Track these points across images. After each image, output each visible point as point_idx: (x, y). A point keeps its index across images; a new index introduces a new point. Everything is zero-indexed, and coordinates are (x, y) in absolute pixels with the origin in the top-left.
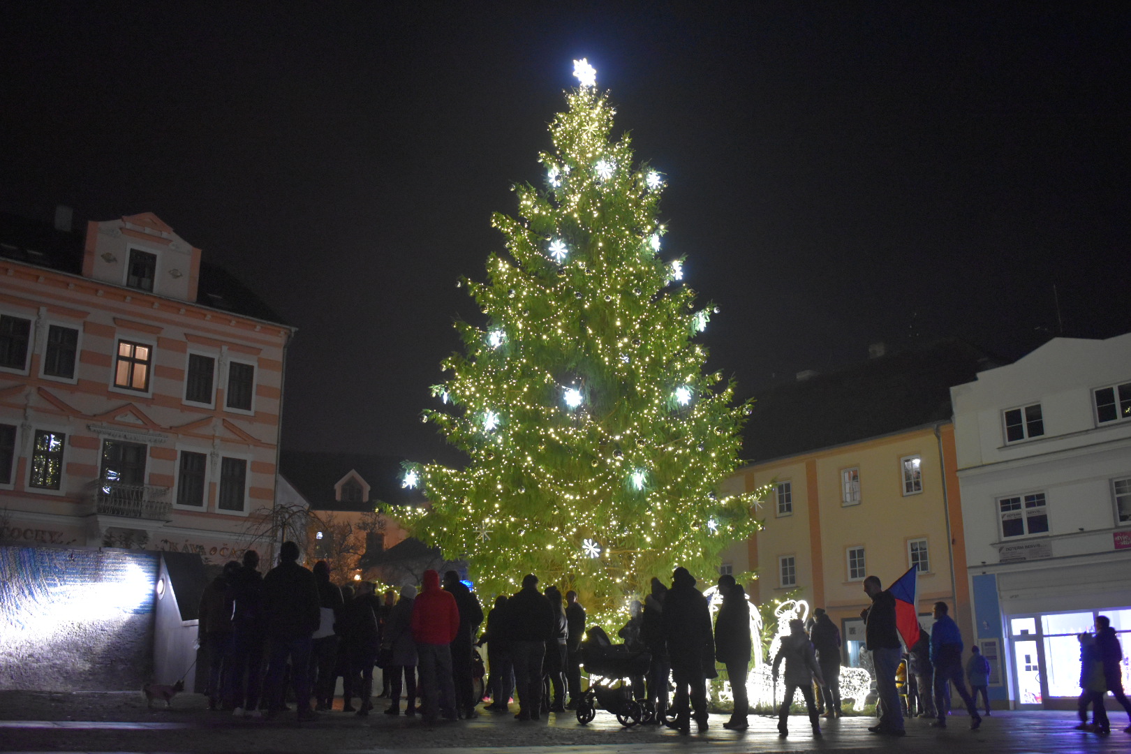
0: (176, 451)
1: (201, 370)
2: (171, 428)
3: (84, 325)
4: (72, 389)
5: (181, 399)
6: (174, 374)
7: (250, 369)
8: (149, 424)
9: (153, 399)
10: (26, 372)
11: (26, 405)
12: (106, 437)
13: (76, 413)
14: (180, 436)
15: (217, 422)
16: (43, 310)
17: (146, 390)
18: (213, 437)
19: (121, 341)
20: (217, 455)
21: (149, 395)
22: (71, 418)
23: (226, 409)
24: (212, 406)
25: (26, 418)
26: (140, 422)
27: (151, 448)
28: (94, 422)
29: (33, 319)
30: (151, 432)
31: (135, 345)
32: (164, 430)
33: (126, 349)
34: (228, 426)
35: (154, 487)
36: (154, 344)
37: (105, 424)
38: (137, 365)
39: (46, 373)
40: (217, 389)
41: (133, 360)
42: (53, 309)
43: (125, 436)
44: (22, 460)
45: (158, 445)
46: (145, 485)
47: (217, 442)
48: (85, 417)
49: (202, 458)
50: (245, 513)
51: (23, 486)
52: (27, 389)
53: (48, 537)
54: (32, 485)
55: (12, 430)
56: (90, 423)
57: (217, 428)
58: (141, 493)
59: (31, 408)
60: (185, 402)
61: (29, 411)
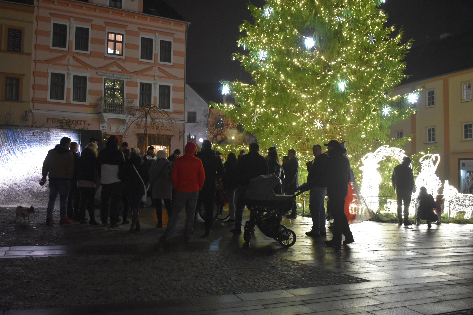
0: (137, 83)
1: (147, 45)
2: (134, 72)
3: (91, 26)
4: (88, 56)
5: (138, 59)
6: (135, 47)
7: (170, 43)
8: (124, 70)
9: (125, 59)
10: (67, 49)
11: (68, 65)
12: (105, 77)
13: (91, 67)
14: (139, 76)
15: (156, 68)
16: (72, 20)
17: (122, 55)
18: (154, 76)
19: (109, 33)
20: (157, 84)
21: (123, 57)
22: (89, 69)
23: (159, 62)
24: (153, 61)
25: (69, 70)
26: (120, 70)
27: (126, 81)
28: (99, 71)
29: (68, 24)
30: (126, 74)
31: (115, 34)
32: (131, 73)
33: (111, 37)
34: (161, 70)
35: (129, 99)
36: (124, 33)
37: (104, 72)
38: (117, 44)
39: (76, 49)
40: (155, 54)
41: (115, 41)
42: (76, 19)
43: (114, 77)
44: (68, 89)
45: (129, 80)
46: (124, 99)
47: (156, 78)
48: (95, 68)
49: (150, 85)
50: (171, 110)
51: (70, 101)
52: (68, 57)
53: (83, 123)
54: (73, 100)
55: (63, 76)
56: (97, 71)
57: (156, 71)
58: (123, 102)
59: (70, 65)
60: (140, 60)
61: (70, 67)
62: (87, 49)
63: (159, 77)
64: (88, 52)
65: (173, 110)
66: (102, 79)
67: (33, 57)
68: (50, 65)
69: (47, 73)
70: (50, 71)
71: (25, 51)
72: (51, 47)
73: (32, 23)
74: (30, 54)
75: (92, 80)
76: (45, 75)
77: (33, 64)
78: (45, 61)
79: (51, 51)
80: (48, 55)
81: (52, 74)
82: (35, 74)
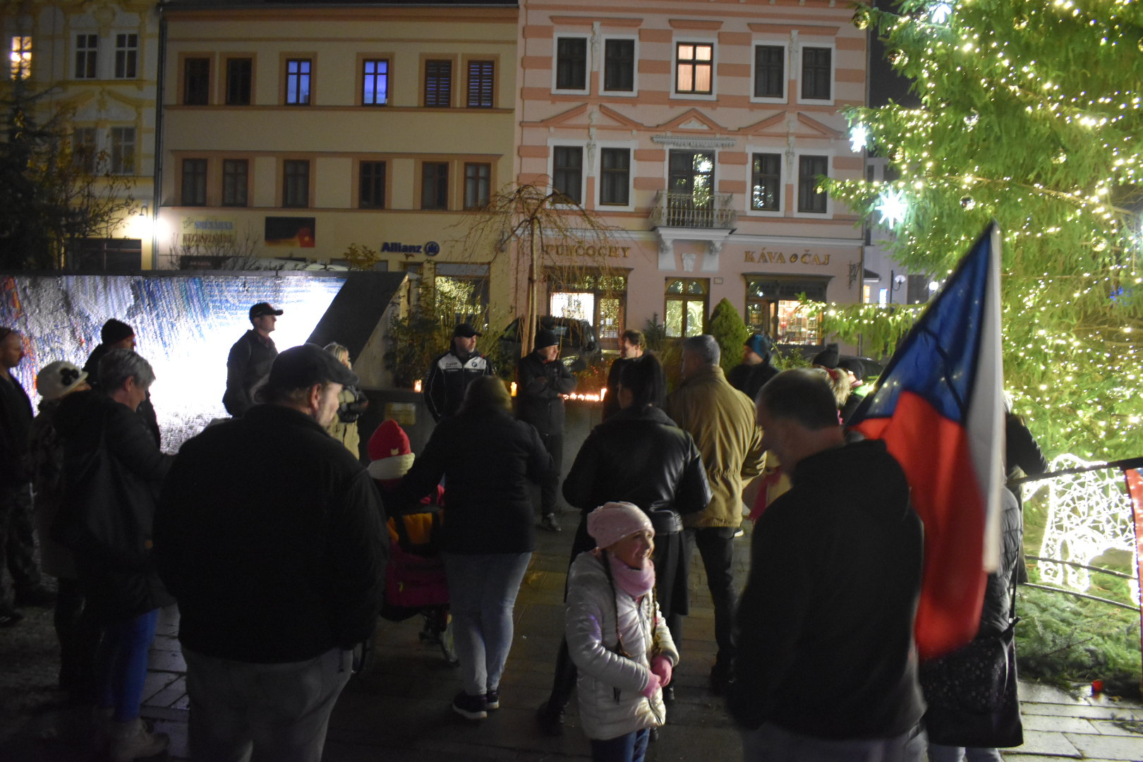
0: (747, 154)
1: (770, 61)
2: (739, 129)
3: (640, 33)
4: (633, 102)
5: (749, 97)
6: (740, 70)
7: (827, 52)
8: (714, 128)
9: (717, 101)
10: (586, 92)
11: (589, 125)
12: (672, 147)
13: (638, 126)
14: (750, 137)
15: (791, 117)
16: (597, 25)
17: (710, 93)
18: (786, 135)
19: (679, 44)
20: (793, 154)
21: (713, 97)
22: (635, 132)
23: (800, 101)
24: (784, 100)
25: (590, 137)
26: (705, 127)
27: (719, 153)
28: (658, 133)
29: (588, 36)
30: (718, 136)
31: (695, 45)
32: (732, 133)
33: (685, 53)
34: (804, 120)
35: (725, 194)
36: (715, 41)
37: (669, 134)
38: (699, 67)
39: (606, 89)
40: (789, 81)
41: (694, 62)
42: (607, 22)
43: (690, 144)
44: (590, 180)
45: (727, 150)
46: (715, 194)
47: (792, 139)
48: (649, 129)
49: (776, 158)
50: (829, 215)
51: (593, 205)
52: (589, 108)
53: (620, 252)
54: (602, 203)
55: (579, 150)
56: (653, 134)
57: (792, 124)
58: (712, 202)
59: (593, 126)
60: (754, 100)
61: (593, 130)
62: (630, 87)
63: (799, 136)
64: (634, 94)
65: (834, 216)
66: (663, 151)
67: (518, 116)
68: (552, 129)
69: (546, 148)
70: (552, 143)
71: (502, 102)
72: (554, 91)
73: (514, 42)
74: (511, 111)
75: (643, 156)
76: (540, 152)
77: (517, 129)
78: (542, 121)
79: (555, 99)
80: (548, 109)
81: (557, 149)
82: (523, 152)
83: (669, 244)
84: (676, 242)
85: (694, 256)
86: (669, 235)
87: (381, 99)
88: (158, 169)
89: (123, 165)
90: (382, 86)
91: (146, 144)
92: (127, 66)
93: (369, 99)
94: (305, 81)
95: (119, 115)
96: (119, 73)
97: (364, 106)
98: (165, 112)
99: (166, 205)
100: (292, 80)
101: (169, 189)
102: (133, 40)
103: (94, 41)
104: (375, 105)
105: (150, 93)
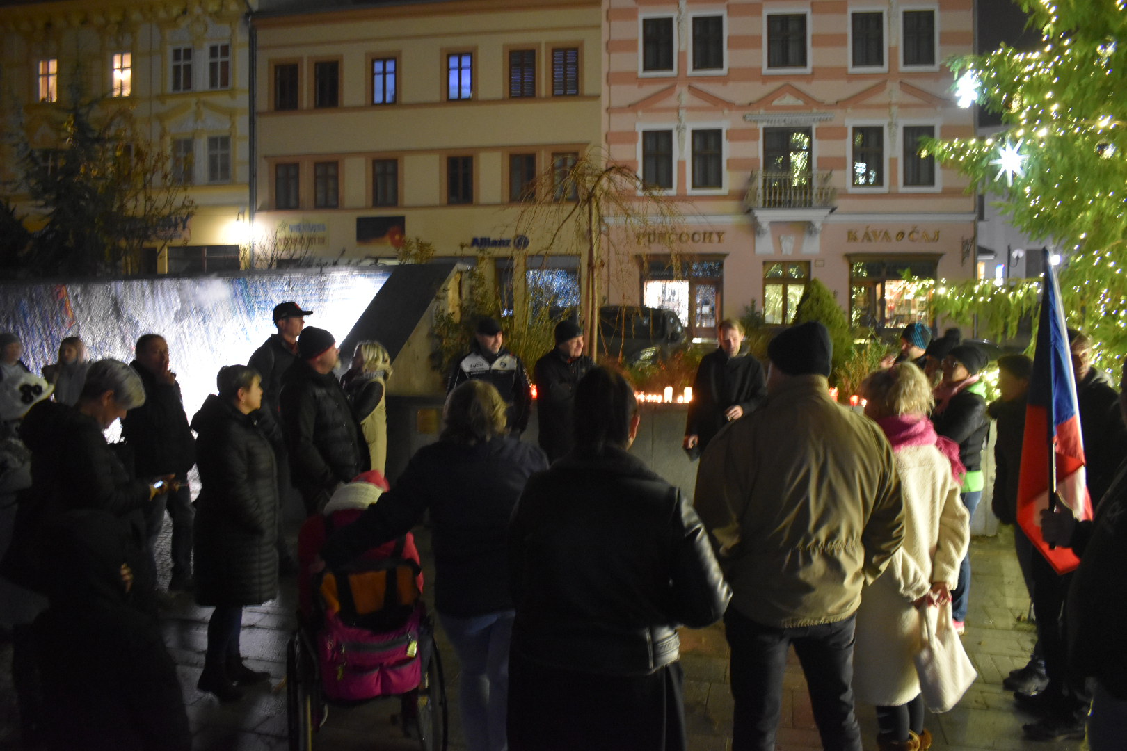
0: (847, 128)
1: (867, 29)
2: (837, 102)
3: (728, 8)
4: (723, 80)
5: (846, 68)
6: (836, 40)
7: (929, 15)
8: (810, 102)
9: (813, 74)
10: (674, 72)
11: (678, 107)
12: (766, 125)
13: (730, 105)
14: (849, 110)
15: (893, 86)
16: (683, 3)
17: (805, 65)
18: (889, 106)
19: (769, 17)
20: (896, 125)
21: (808, 70)
22: (726, 111)
23: (902, 68)
24: (885, 69)
25: (679, 119)
26: (800, 102)
27: (817, 129)
28: (751, 111)
29: (674, 15)
30: (815, 110)
31: (786, 17)
32: (830, 106)
34: (905, 87)
35: (824, 171)
36: (808, 11)
37: (762, 111)
38: (791, 40)
39: (694, 68)
40: (889, 48)
41: (786, 35)
43: (785, 121)
44: (682, 164)
45: (824, 124)
46: (813, 172)
47: (894, 109)
48: (741, 107)
49: (878, 131)
50: (938, 187)
51: (686, 190)
52: (678, 89)
53: (715, 238)
54: (694, 186)
55: (668, 134)
56: (746, 112)
57: (894, 93)
58: (810, 181)
59: (683, 108)
60: (851, 70)
61: (682, 113)
62: (719, 64)
63: (902, 106)
64: (724, 72)
65: (943, 188)
66: (756, 130)
67: (604, 102)
68: (640, 114)
69: (634, 133)
70: (641, 127)
71: (588, 88)
72: (641, 73)
73: (599, 27)
74: (597, 97)
75: (734, 136)
76: (629, 137)
77: (604, 115)
78: (629, 106)
79: (642, 82)
80: (635, 93)
81: (645, 134)
82: (610, 138)
83: (765, 226)
84: (773, 224)
85: (793, 238)
86: (765, 217)
87: (466, 93)
88: (253, 175)
89: (220, 172)
90: (466, 80)
91: (240, 151)
92: (221, 77)
93: (454, 93)
94: (390, 79)
95: (214, 124)
96: (213, 83)
97: (449, 101)
98: (258, 120)
99: (262, 209)
100: (378, 80)
101: (264, 195)
102: (225, 50)
103: (188, 53)
104: (460, 99)
105: (243, 101)
